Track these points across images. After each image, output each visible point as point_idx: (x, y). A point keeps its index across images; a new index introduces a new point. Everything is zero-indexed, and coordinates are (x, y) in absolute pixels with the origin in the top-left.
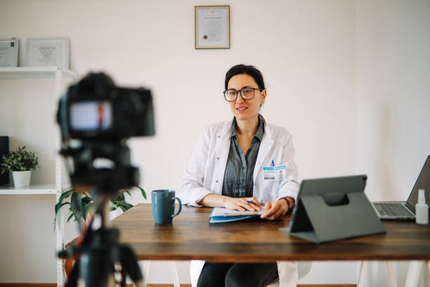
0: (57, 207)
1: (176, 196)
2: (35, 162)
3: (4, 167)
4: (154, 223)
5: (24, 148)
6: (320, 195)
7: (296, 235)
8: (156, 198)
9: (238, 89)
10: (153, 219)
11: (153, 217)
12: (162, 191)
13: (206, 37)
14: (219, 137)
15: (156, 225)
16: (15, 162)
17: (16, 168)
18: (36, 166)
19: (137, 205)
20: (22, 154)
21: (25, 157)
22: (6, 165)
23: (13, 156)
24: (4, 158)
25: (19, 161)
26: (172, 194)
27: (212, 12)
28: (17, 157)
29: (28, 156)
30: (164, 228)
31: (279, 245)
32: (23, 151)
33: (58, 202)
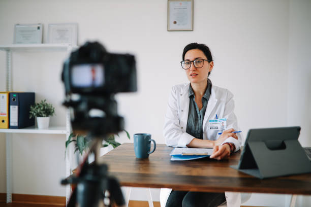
0: (67, 143)
1: (152, 138)
2: (52, 111)
3: (31, 114)
4: (135, 158)
5: (45, 101)
6: (263, 141)
7: (243, 171)
8: (137, 139)
9: (191, 60)
10: (135, 155)
11: (135, 153)
12: (142, 134)
13: (175, 22)
14: (181, 95)
15: (137, 159)
16: (39, 110)
17: (39, 115)
18: (53, 114)
19: (123, 144)
20: (44, 105)
21: (46, 107)
22: (33, 113)
23: (37, 106)
24: (31, 107)
25: (42, 110)
26: (149, 137)
27: (181, 4)
28: (40, 107)
29: (48, 107)
30: (142, 162)
31: (230, 179)
32: (44, 103)
33: (67, 139)
